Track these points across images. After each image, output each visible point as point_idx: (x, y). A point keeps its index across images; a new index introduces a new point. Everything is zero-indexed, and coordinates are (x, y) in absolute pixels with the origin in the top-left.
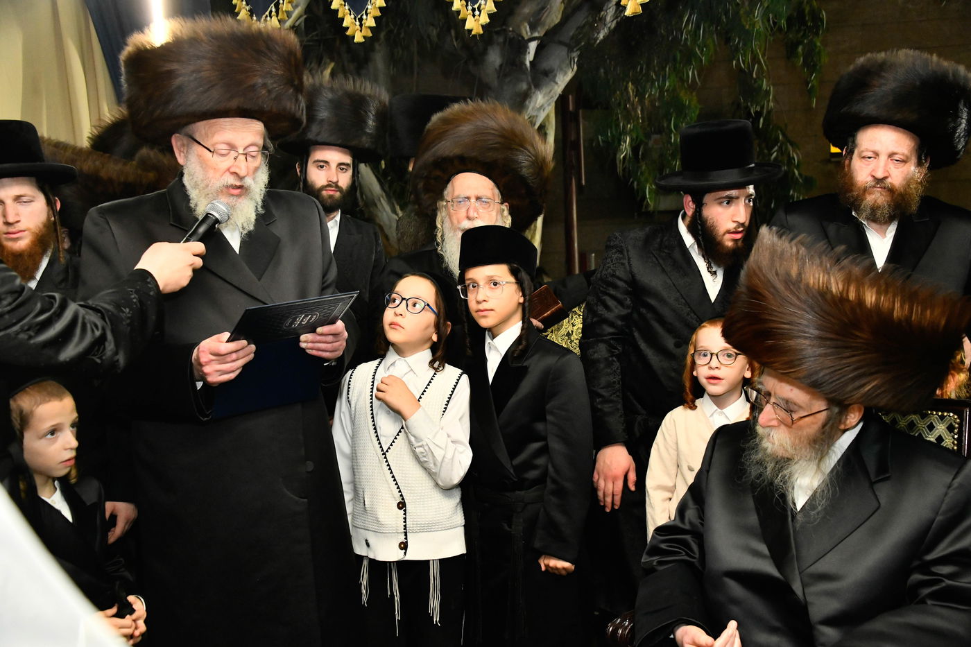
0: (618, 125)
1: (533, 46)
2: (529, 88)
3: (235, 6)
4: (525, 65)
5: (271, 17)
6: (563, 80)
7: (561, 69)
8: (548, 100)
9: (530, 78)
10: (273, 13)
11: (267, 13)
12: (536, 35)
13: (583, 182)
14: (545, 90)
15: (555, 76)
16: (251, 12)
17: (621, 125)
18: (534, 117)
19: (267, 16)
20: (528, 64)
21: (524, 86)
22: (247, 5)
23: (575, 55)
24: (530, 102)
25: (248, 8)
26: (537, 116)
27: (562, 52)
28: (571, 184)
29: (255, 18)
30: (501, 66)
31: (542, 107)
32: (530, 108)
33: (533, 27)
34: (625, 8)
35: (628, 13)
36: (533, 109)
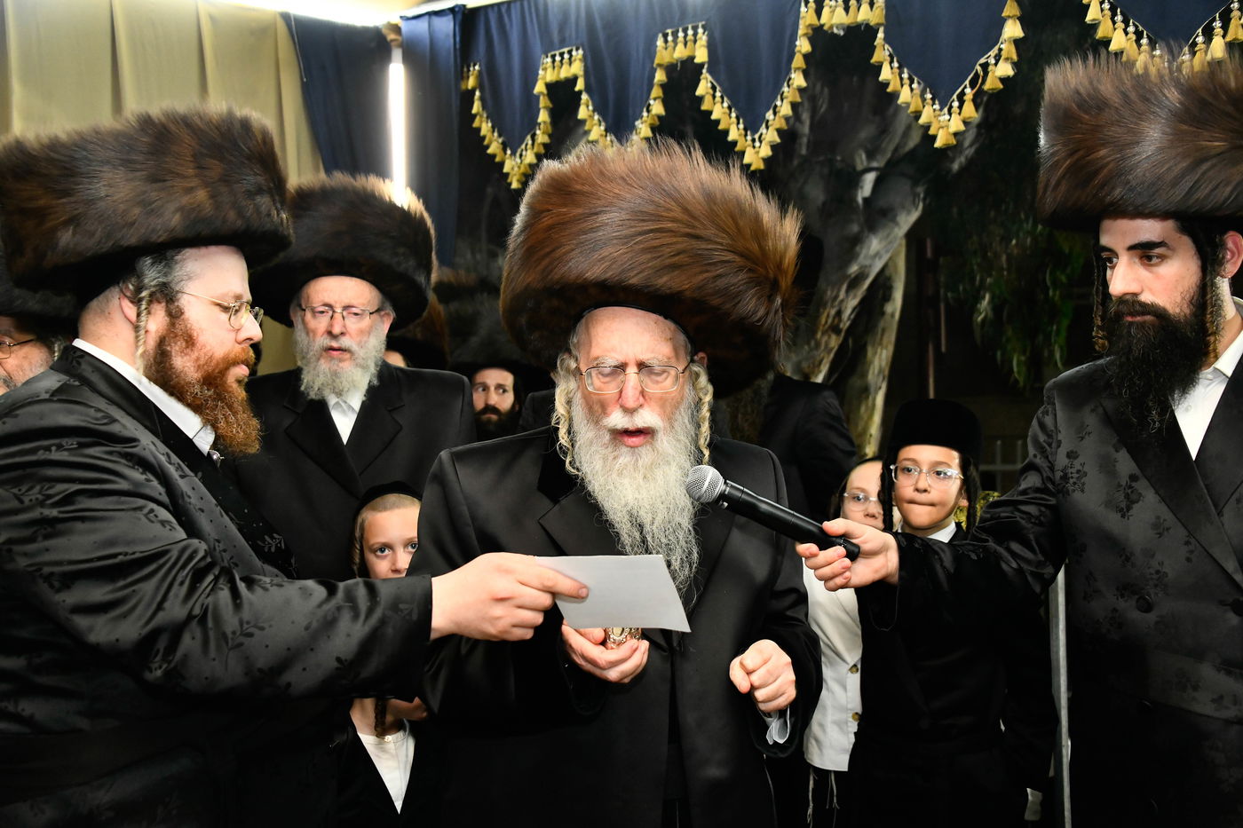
0: (973, 279)
1: (870, 178)
2: (861, 232)
3: (484, 138)
4: (857, 202)
5: (526, 150)
6: (907, 219)
7: (903, 207)
8: (885, 246)
9: (862, 219)
10: (529, 146)
11: (523, 146)
12: (875, 164)
13: (943, 349)
14: (882, 234)
15: (895, 216)
16: (504, 146)
17: (978, 278)
18: (866, 266)
19: (522, 150)
20: (860, 200)
21: (855, 228)
22: (500, 136)
23: (921, 190)
24: (861, 248)
25: (500, 140)
26: (870, 266)
27: (904, 186)
28: (927, 351)
29: (509, 152)
30: (824, 204)
31: (877, 255)
32: (862, 256)
33: (871, 155)
34: (934, 138)
35: (938, 144)
36: (865, 257)
